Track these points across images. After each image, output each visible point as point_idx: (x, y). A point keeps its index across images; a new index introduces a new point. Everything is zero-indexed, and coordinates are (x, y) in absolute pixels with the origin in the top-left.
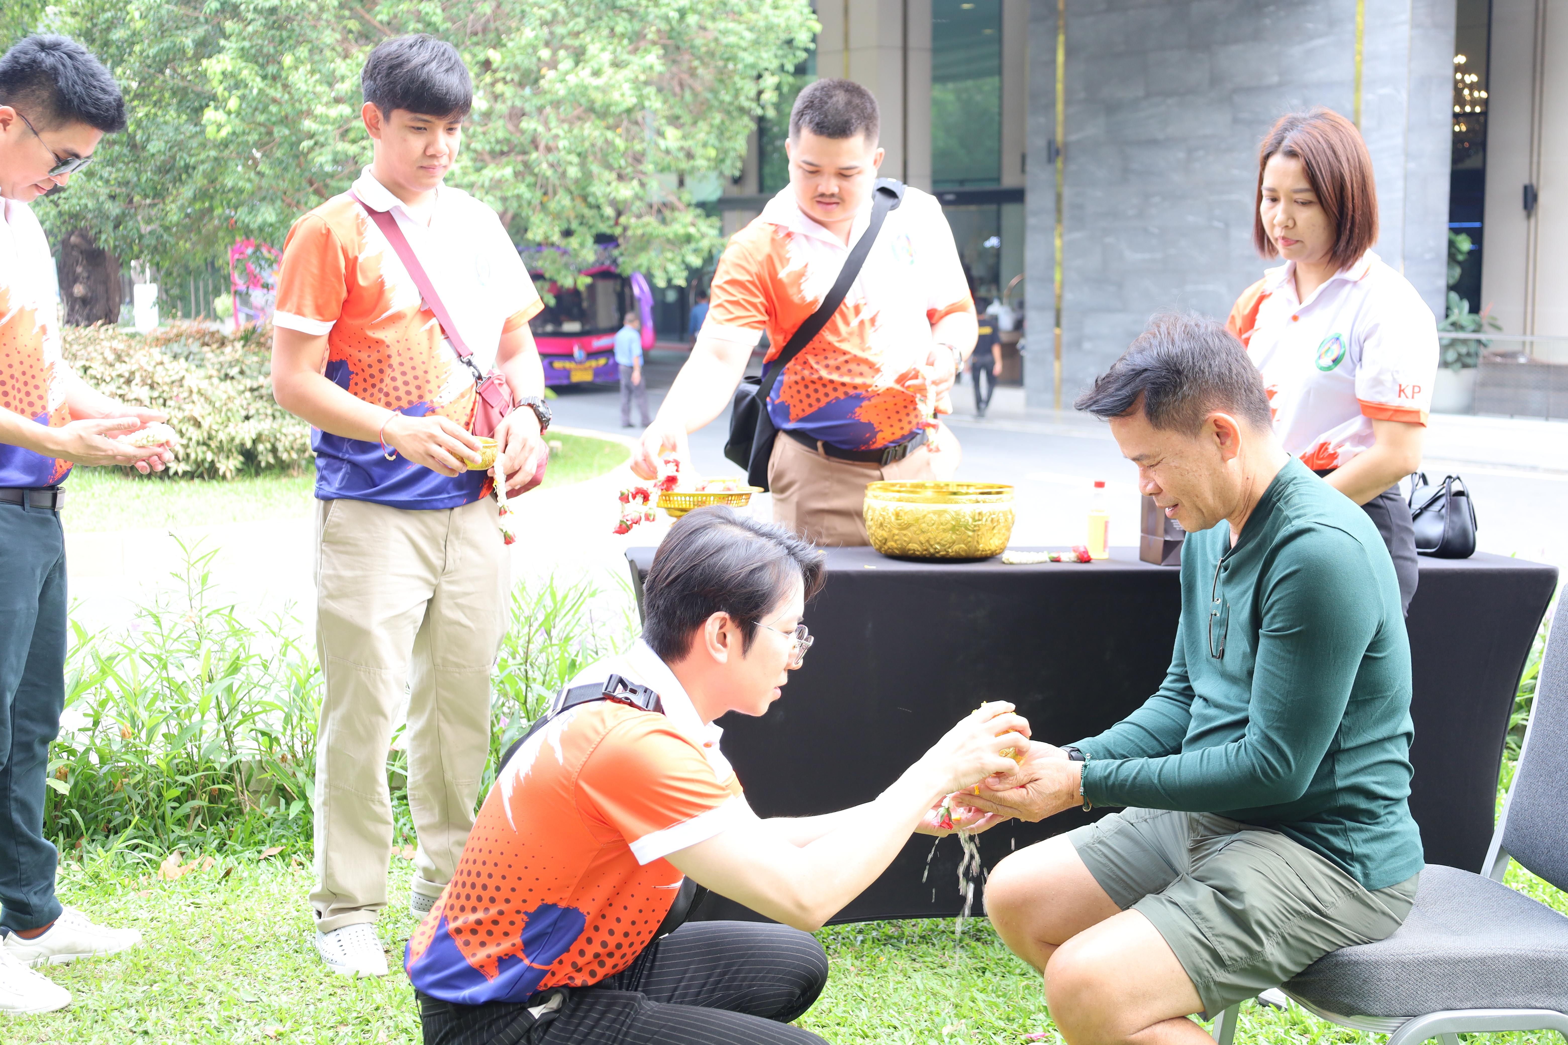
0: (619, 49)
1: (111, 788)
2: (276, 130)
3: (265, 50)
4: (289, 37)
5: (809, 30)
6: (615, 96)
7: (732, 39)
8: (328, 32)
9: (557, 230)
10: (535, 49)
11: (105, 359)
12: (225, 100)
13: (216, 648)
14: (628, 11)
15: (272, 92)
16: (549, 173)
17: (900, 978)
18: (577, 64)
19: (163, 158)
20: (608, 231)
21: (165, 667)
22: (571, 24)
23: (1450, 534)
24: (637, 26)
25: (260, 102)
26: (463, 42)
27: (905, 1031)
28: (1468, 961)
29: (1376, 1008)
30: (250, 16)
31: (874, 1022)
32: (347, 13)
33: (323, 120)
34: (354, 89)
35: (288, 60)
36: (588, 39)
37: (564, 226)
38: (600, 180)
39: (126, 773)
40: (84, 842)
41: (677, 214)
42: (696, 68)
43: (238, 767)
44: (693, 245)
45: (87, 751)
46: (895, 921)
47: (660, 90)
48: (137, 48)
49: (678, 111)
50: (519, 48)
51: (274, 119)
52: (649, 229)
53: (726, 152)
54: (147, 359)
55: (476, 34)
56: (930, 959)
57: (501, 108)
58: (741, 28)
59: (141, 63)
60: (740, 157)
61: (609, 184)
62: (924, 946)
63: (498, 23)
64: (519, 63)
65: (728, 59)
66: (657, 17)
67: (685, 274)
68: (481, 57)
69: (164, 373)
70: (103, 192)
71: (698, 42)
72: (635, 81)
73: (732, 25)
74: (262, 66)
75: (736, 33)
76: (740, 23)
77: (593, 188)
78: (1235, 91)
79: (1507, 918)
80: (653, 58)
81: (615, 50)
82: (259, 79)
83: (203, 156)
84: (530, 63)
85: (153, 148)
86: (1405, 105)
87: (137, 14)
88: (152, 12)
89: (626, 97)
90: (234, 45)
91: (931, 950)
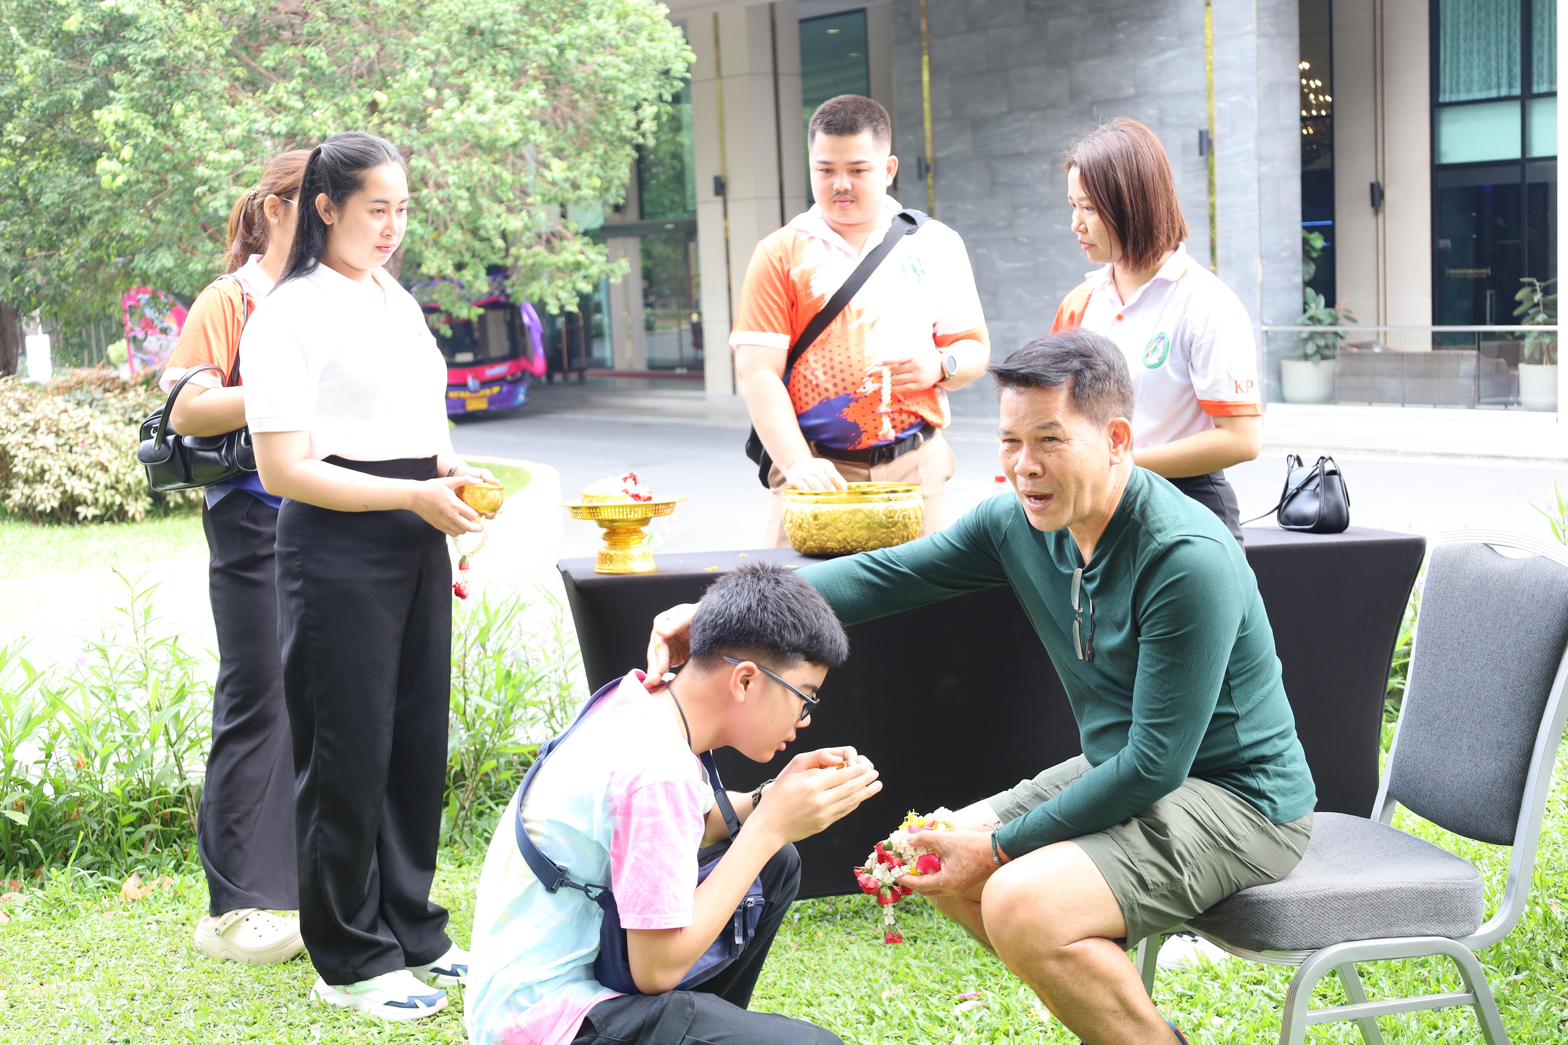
0: (502, 86)
1: (66, 818)
2: (169, 177)
3: (154, 100)
4: (178, 87)
5: (685, 60)
6: (501, 131)
7: (611, 72)
8: (216, 80)
9: (450, 262)
10: (420, 88)
11: (9, 409)
12: (118, 150)
13: (162, 677)
14: (508, 49)
15: (163, 140)
16: (440, 208)
17: (837, 950)
18: (462, 102)
19: (57, 210)
20: (500, 262)
21: (114, 698)
22: (455, 64)
23: (1326, 510)
24: (519, 63)
25: (152, 151)
26: (348, 85)
27: (846, 998)
28: (1365, 896)
29: (1284, 942)
30: (138, 67)
31: (817, 991)
32: (234, 61)
33: (215, 166)
34: (245, 134)
35: (178, 109)
36: (472, 77)
37: (457, 259)
38: (490, 212)
39: (81, 802)
40: (44, 869)
41: (565, 243)
42: (576, 102)
43: (188, 791)
44: (583, 272)
45: (42, 782)
46: (828, 898)
47: (543, 124)
48: (26, 104)
49: (562, 144)
50: (405, 89)
51: (167, 166)
52: (539, 259)
53: (610, 181)
54: (51, 407)
55: (361, 77)
56: (864, 932)
58: (619, 61)
59: (31, 117)
60: (623, 185)
61: (499, 216)
62: (858, 920)
63: (382, 65)
64: (406, 103)
65: (608, 91)
66: (537, 53)
67: (577, 300)
68: (368, 99)
69: (69, 420)
71: (578, 76)
72: (520, 115)
73: (609, 59)
74: (155, 115)
75: (614, 66)
76: (618, 56)
77: (483, 222)
78: (1093, 103)
79: (1397, 856)
80: (535, 93)
81: (498, 87)
82: (151, 128)
83: (97, 206)
84: (416, 103)
85: (46, 200)
86: (1256, 111)
87: (26, 69)
88: (41, 67)
89: (511, 132)
90: (123, 96)
91: (864, 924)
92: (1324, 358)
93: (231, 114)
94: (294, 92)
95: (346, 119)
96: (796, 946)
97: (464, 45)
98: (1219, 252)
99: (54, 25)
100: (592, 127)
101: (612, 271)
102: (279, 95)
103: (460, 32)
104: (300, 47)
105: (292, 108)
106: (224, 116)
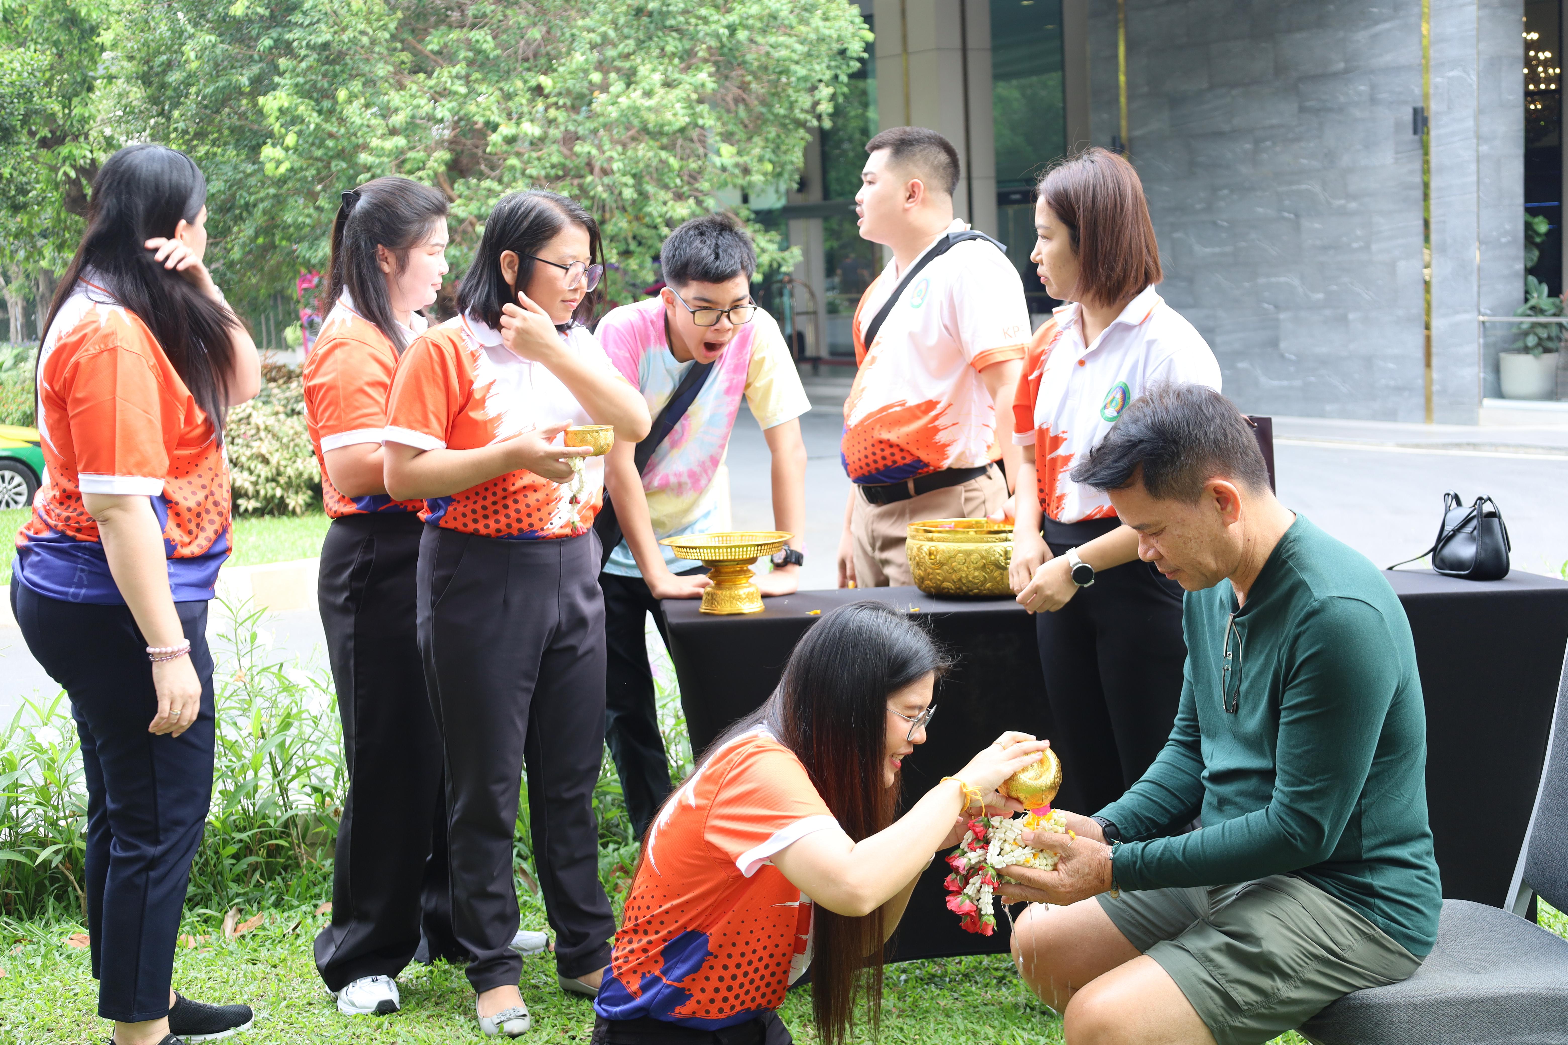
0: (670, 68)
2: (333, 164)
3: (319, 85)
4: (342, 71)
5: (862, 39)
6: (668, 116)
7: (784, 53)
8: (380, 65)
9: (615, 251)
10: (586, 72)
12: (283, 137)
13: (267, 704)
14: (677, 30)
15: (328, 127)
16: (605, 196)
17: (941, 1018)
18: (628, 85)
19: (223, 197)
22: (621, 47)
23: (1483, 555)
24: (688, 45)
25: (316, 137)
26: (515, 69)
28: (1480, 1001)
30: (303, 52)
32: (399, 45)
33: (379, 152)
34: (409, 120)
35: (342, 95)
36: (639, 60)
37: (623, 247)
38: (657, 200)
42: (749, 83)
43: (294, 821)
46: (938, 960)
47: (713, 108)
48: (193, 90)
49: (731, 127)
50: (571, 73)
51: (331, 153)
53: (783, 165)
55: (526, 60)
56: (972, 998)
57: (555, 133)
58: (791, 41)
59: (197, 104)
60: (798, 169)
61: (665, 203)
62: (967, 985)
63: (549, 48)
64: (571, 87)
65: (781, 73)
66: (707, 34)
68: (533, 83)
71: (749, 57)
72: (687, 100)
73: (782, 39)
74: (318, 102)
75: (787, 47)
76: (790, 36)
77: (649, 209)
78: (1300, 79)
79: (1526, 954)
80: (704, 77)
81: (666, 70)
82: (315, 114)
83: (262, 194)
84: (582, 87)
86: (1475, 87)
87: (192, 55)
88: (207, 52)
89: (679, 117)
90: (288, 82)
91: (973, 989)
92: (1547, 350)
93: (395, 98)
94: (458, 77)
95: (510, 104)
96: (897, 1012)
97: (631, 27)
98: (1433, 237)
99: (221, 10)
101: (783, 259)
102: (443, 79)
103: (627, 14)
104: (465, 30)
105: (456, 93)
106: (389, 102)
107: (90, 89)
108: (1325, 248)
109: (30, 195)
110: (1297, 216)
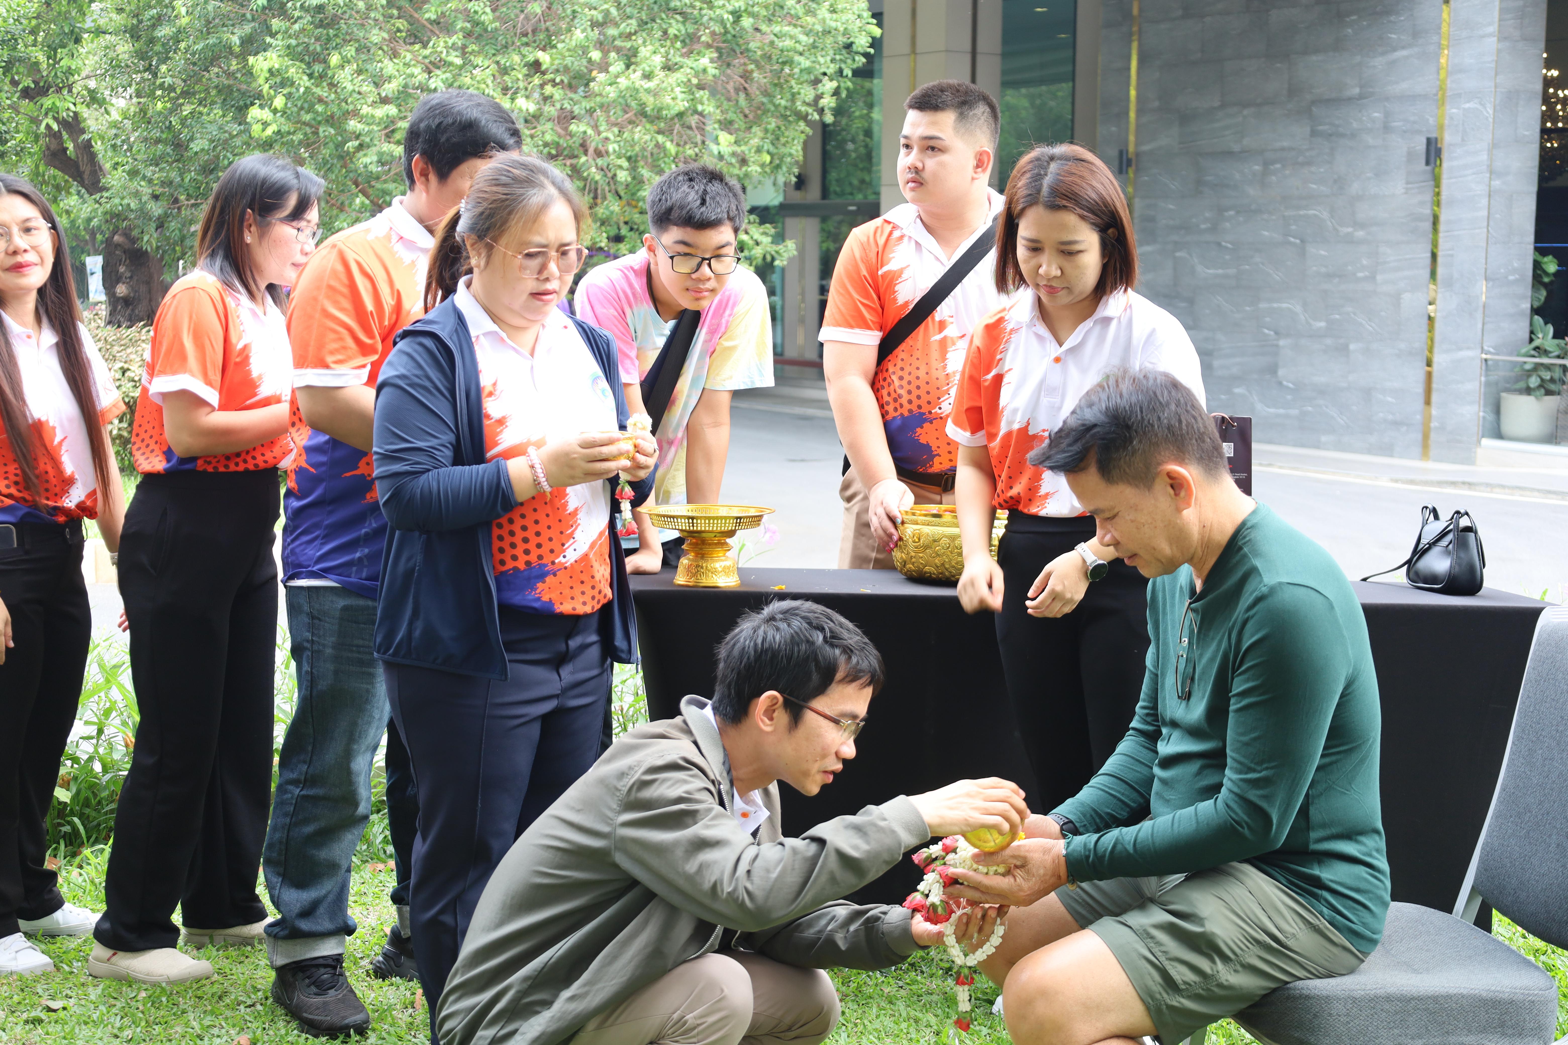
0: (672, 51)
2: (321, 130)
3: (311, 48)
4: (336, 36)
5: (869, 34)
6: (667, 100)
7: (788, 43)
8: (375, 31)
9: (605, 235)
10: (585, 51)
12: (271, 99)
14: (680, 14)
15: (318, 91)
16: (598, 177)
18: (628, 67)
19: (206, 157)
22: (623, 26)
23: (1457, 569)
24: (691, 29)
25: (305, 101)
26: (513, 43)
28: (1420, 999)
30: (297, 14)
32: (395, 12)
33: (369, 120)
34: (401, 88)
35: (334, 59)
36: (640, 41)
37: (613, 232)
40: (83, 849)
42: (752, 71)
45: (91, 759)
47: (713, 94)
48: (183, 45)
49: (731, 116)
50: (569, 50)
51: (319, 118)
53: (781, 159)
55: (525, 35)
57: (550, 110)
58: (796, 31)
59: (186, 60)
60: (797, 162)
62: (913, 974)
63: (548, 24)
64: (570, 65)
65: (784, 63)
66: (711, 19)
68: (531, 58)
70: (146, 190)
71: (752, 45)
72: (688, 84)
73: (786, 29)
74: (309, 65)
75: (791, 37)
76: (795, 26)
78: (1314, 102)
79: (1470, 957)
80: (706, 61)
81: (667, 53)
82: (305, 78)
84: (580, 65)
85: (196, 146)
86: (1491, 120)
87: (183, 11)
88: (199, 8)
89: (678, 101)
90: (280, 43)
91: (919, 978)
92: (1549, 393)
93: (389, 67)
94: (454, 47)
95: (506, 78)
97: (634, 7)
98: (1440, 270)
100: (765, 100)
101: (777, 253)
102: (439, 49)
105: (451, 64)
106: (382, 69)
107: (78, 41)
108: (1329, 276)
109: (9, 144)
110: (1302, 241)
